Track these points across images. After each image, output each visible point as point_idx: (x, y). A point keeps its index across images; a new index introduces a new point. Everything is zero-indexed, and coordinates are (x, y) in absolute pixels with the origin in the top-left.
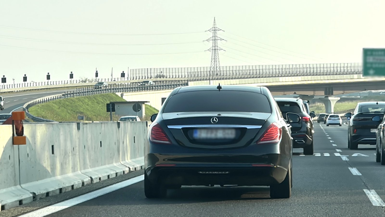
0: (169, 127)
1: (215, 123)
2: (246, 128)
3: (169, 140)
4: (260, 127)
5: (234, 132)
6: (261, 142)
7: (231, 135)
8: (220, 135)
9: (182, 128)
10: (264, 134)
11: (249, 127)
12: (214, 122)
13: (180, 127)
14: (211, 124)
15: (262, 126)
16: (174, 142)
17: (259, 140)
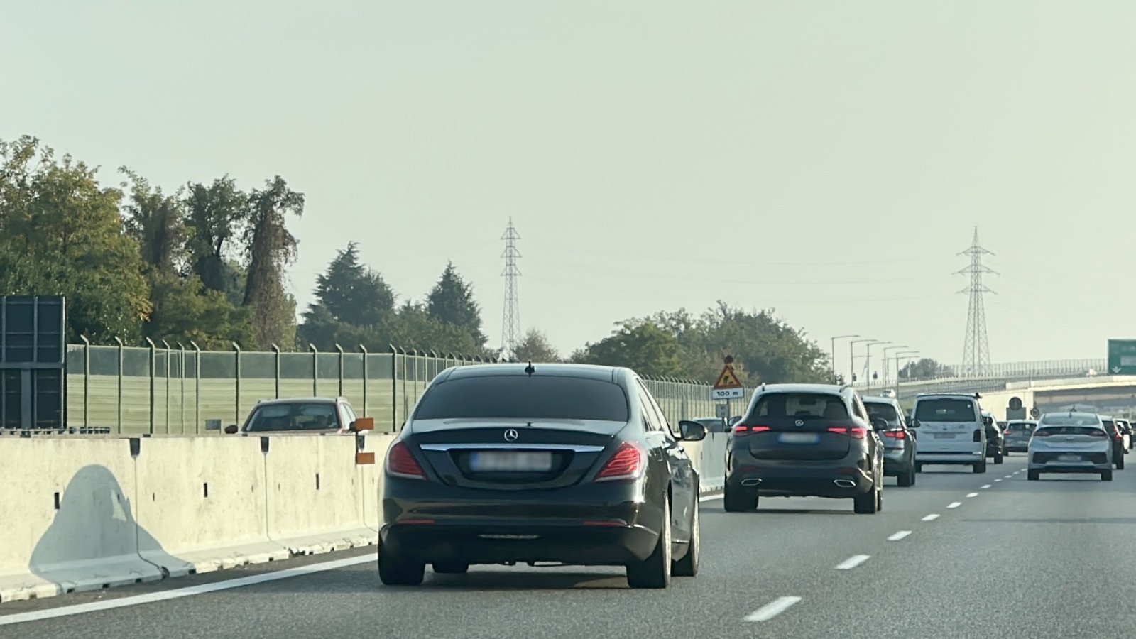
0: (423, 447)
1: (512, 441)
2: (572, 451)
3: (423, 473)
4: (601, 448)
5: (548, 456)
6: (602, 479)
7: (543, 463)
8: (521, 462)
9: (450, 451)
10: (608, 463)
11: (578, 449)
12: (511, 438)
13: (444, 448)
14: (505, 442)
15: (603, 447)
16: (433, 477)
17: (598, 475)
